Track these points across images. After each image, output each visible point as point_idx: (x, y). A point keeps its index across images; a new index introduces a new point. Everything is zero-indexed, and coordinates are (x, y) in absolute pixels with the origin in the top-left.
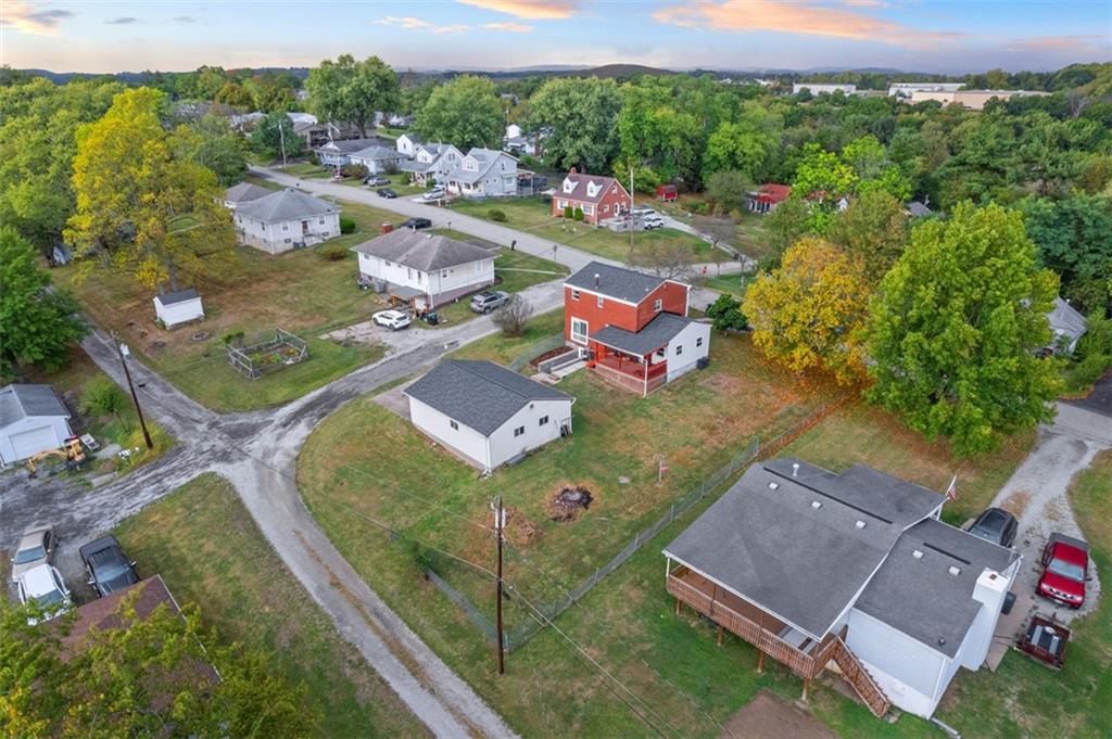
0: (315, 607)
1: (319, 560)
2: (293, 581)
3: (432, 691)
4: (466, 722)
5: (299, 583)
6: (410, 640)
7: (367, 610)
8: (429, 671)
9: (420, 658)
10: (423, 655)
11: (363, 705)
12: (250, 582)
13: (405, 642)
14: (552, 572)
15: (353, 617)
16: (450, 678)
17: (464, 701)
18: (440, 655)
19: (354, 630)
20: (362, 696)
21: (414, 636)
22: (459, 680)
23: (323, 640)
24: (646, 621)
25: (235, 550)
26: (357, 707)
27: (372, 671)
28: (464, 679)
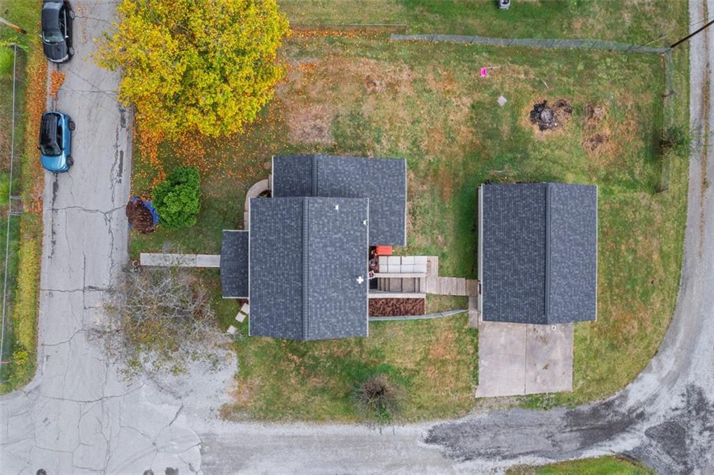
1: (702, 215)
4: (706, 37)
8: (700, 79)
9: (698, 91)
10: (696, 91)
14: (605, 77)
16: (694, 67)
17: (697, 48)
18: (688, 85)
21: (691, 108)
22: (691, 63)
24: (588, 6)
28: (689, 60)
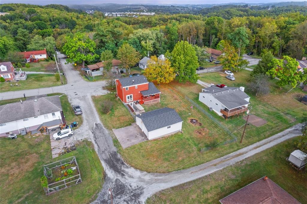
0: (223, 169)
1: (205, 168)
2: (214, 173)
3: (247, 152)
5: (215, 172)
6: (234, 154)
7: (224, 160)
9: (238, 153)
11: (251, 163)
12: (213, 184)
13: (234, 155)
15: (228, 162)
19: (232, 162)
20: (249, 163)
23: (234, 168)
25: (199, 188)
26: (251, 165)
27: (243, 160)
